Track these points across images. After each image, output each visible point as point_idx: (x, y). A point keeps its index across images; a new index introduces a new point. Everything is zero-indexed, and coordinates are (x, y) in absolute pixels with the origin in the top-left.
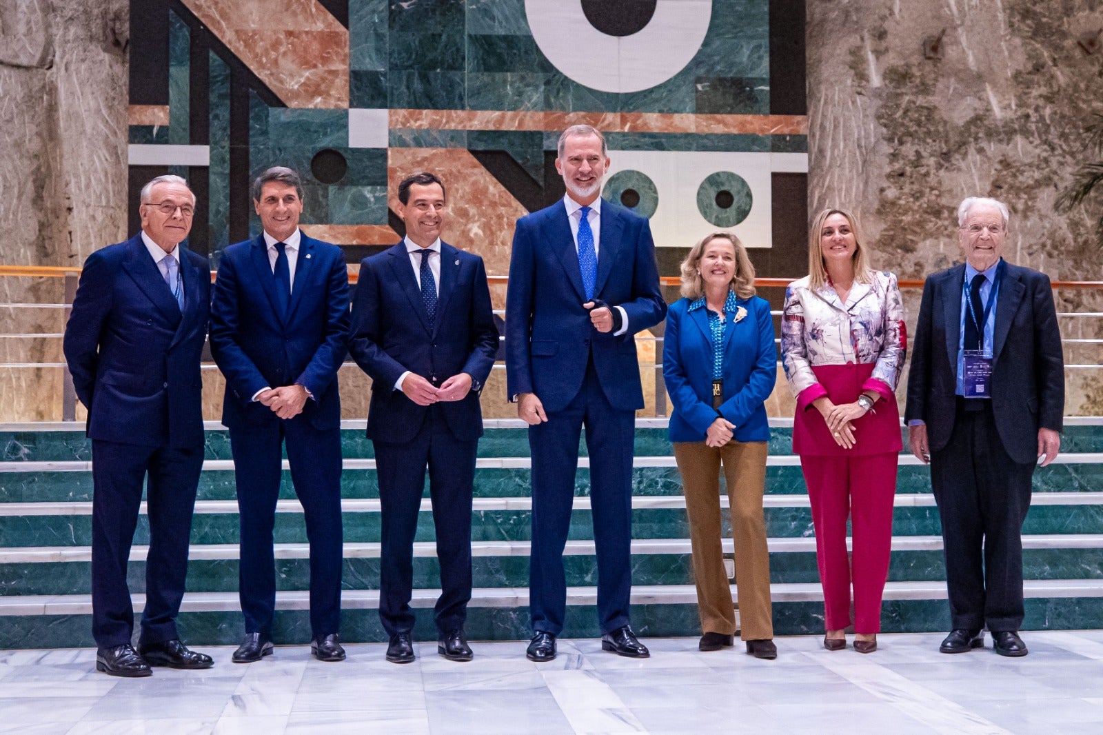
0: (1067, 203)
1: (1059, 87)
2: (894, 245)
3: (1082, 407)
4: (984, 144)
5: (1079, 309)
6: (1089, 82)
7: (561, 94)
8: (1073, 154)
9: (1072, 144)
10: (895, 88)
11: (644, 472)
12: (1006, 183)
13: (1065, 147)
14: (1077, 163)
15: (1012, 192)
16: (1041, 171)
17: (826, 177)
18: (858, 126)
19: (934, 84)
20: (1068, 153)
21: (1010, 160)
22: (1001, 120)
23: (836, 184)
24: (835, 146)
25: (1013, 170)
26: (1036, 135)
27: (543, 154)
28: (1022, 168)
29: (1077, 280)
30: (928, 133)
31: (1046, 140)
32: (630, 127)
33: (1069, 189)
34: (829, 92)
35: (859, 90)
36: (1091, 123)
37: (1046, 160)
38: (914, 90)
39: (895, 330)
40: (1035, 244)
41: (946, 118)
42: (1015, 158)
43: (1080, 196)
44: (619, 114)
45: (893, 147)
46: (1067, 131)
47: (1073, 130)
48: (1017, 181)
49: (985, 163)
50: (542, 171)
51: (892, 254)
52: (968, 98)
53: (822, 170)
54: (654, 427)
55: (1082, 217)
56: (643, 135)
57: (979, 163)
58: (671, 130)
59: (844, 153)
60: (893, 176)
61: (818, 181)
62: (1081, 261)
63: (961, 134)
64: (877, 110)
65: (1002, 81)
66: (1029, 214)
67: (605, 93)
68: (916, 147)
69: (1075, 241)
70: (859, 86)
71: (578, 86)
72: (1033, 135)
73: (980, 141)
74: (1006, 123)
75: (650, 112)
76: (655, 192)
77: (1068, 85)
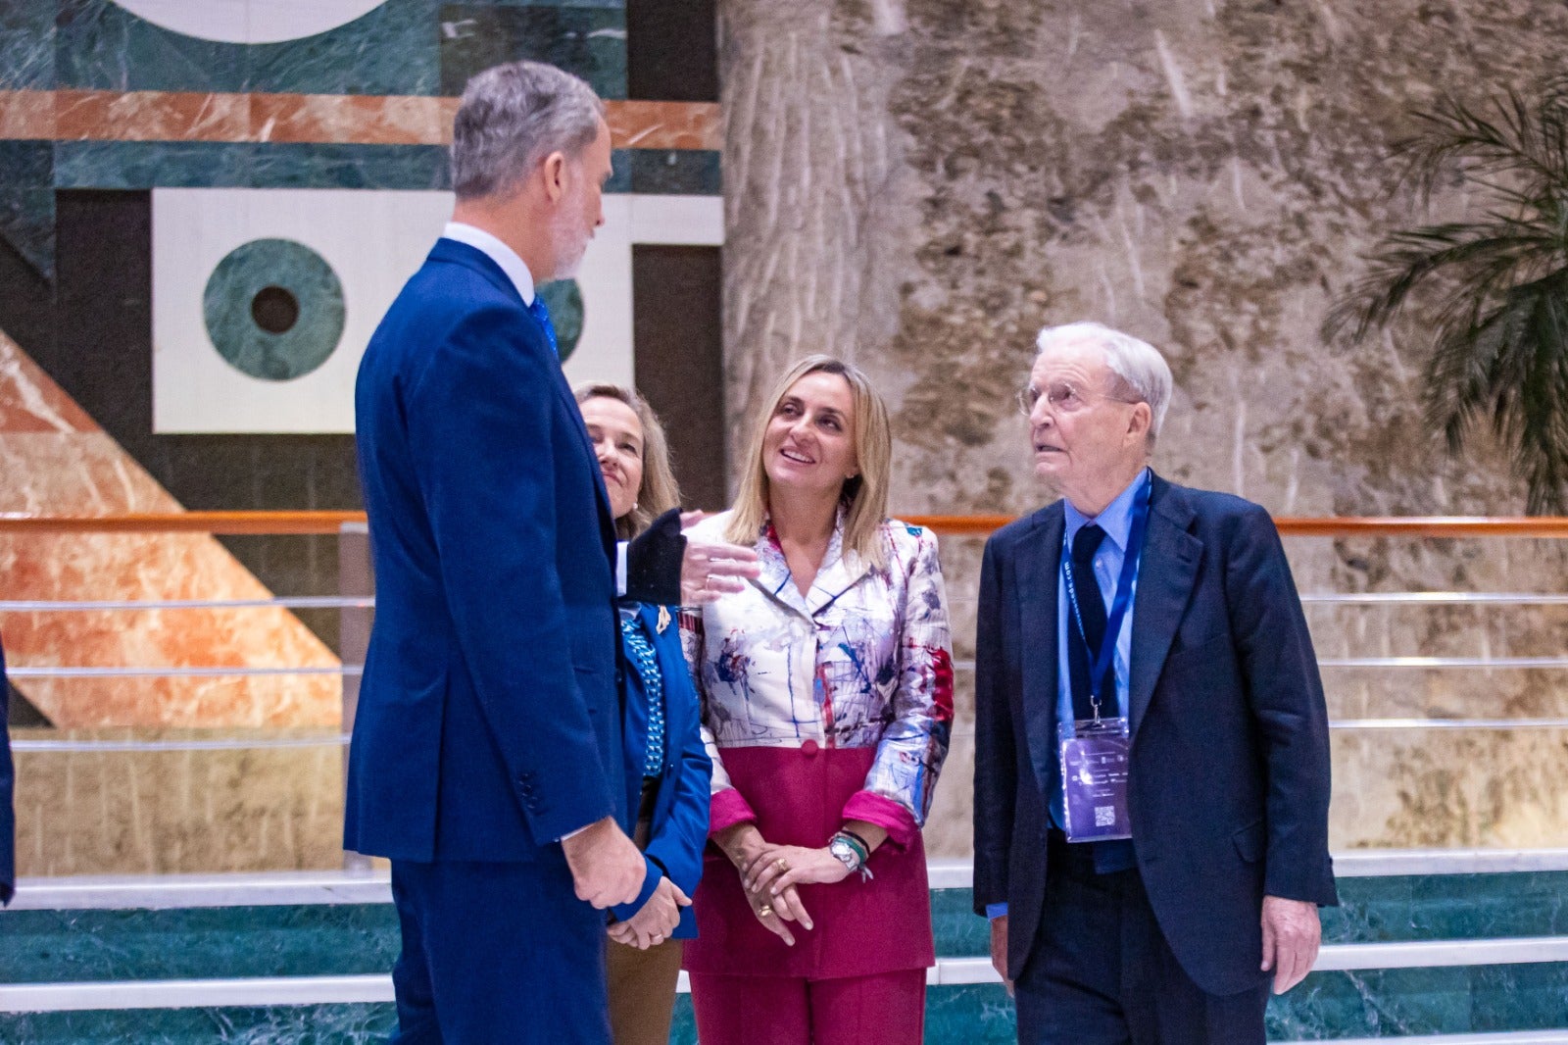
0: (1352, 325)
1: (1330, 41)
2: (937, 425)
3: (1390, 823)
4: (1152, 179)
5: (1384, 583)
6: (1396, 33)
7: (99, 47)
8: (1362, 207)
9: (1361, 181)
10: (937, 37)
11: (316, 1015)
12: (1206, 273)
13: (1344, 189)
14: (1373, 230)
15: (1222, 296)
16: (1289, 247)
17: (768, 256)
18: (847, 131)
19: (1030, 31)
20: (1353, 205)
21: (1215, 219)
22: (1192, 121)
23: (792, 274)
24: (789, 179)
25: (1224, 243)
26: (1276, 159)
27: (52, 199)
28: (1245, 239)
29: (1376, 513)
30: (1019, 150)
31: (1301, 171)
32: (274, 130)
33: (1355, 291)
34: (773, 46)
35: (848, 40)
36: (1406, 131)
37: (1301, 221)
38: (984, 43)
39: (924, 672)
40: (1279, 425)
41: (1062, 115)
42: (1226, 215)
43: (1382, 309)
44: (246, 97)
45: (932, 183)
46: (1349, 150)
47: (1364, 149)
48: (1232, 271)
49: (1155, 223)
50: (51, 242)
51: (934, 450)
52: (1114, 65)
53: (759, 239)
54: (341, 900)
55: (1387, 359)
56: (308, 149)
57: (1140, 227)
58: (379, 138)
59: (812, 197)
60: (934, 256)
61: (750, 266)
62: (1386, 468)
63: (1097, 153)
64: (893, 91)
65: (1194, 26)
66: (1263, 350)
67: (211, 43)
68: (989, 185)
69: (1372, 416)
70: (848, 31)
71: (143, 26)
72: (1267, 158)
73: (1143, 170)
74: (1205, 128)
75: (324, 92)
76: (338, 293)
77: (1349, 40)
